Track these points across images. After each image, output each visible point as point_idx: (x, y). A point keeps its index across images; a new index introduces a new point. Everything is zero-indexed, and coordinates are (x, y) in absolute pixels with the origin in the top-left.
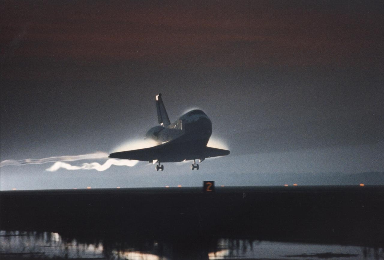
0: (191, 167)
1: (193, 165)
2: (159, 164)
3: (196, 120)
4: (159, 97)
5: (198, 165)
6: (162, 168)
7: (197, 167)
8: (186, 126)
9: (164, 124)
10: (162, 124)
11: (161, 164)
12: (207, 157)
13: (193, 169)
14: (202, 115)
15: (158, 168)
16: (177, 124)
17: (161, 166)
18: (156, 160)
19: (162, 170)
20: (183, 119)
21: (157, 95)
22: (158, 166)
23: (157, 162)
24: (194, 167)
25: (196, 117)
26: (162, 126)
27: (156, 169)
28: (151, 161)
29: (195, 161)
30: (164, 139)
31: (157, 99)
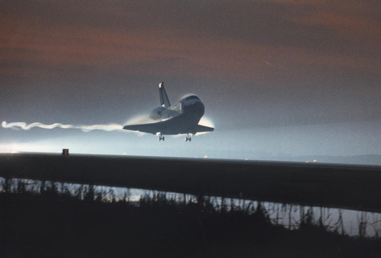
0: (185, 139)
1: (187, 138)
2: (161, 136)
3: (192, 104)
4: (161, 85)
5: (190, 138)
6: (163, 139)
7: (190, 139)
8: (185, 107)
9: (165, 105)
10: (163, 105)
11: (163, 136)
12: (197, 132)
13: (187, 141)
14: (196, 100)
15: (160, 139)
16: (177, 106)
17: (162, 137)
18: (159, 133)
19: (163, 140)
20: (183, 102)
21: (161, 83)
22: (160, 137)
23: (160, 134)
24: (187, 139)
25: (193, 102)
26: (163, 107)
27: (159, 140)
28: (155, 133)
29: (188, 135)
30: (165, 117)
31: (160, 86)
